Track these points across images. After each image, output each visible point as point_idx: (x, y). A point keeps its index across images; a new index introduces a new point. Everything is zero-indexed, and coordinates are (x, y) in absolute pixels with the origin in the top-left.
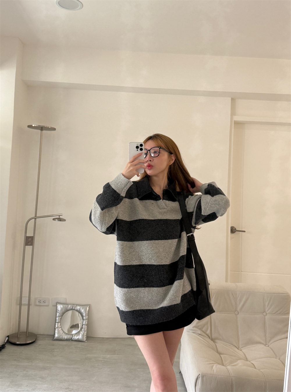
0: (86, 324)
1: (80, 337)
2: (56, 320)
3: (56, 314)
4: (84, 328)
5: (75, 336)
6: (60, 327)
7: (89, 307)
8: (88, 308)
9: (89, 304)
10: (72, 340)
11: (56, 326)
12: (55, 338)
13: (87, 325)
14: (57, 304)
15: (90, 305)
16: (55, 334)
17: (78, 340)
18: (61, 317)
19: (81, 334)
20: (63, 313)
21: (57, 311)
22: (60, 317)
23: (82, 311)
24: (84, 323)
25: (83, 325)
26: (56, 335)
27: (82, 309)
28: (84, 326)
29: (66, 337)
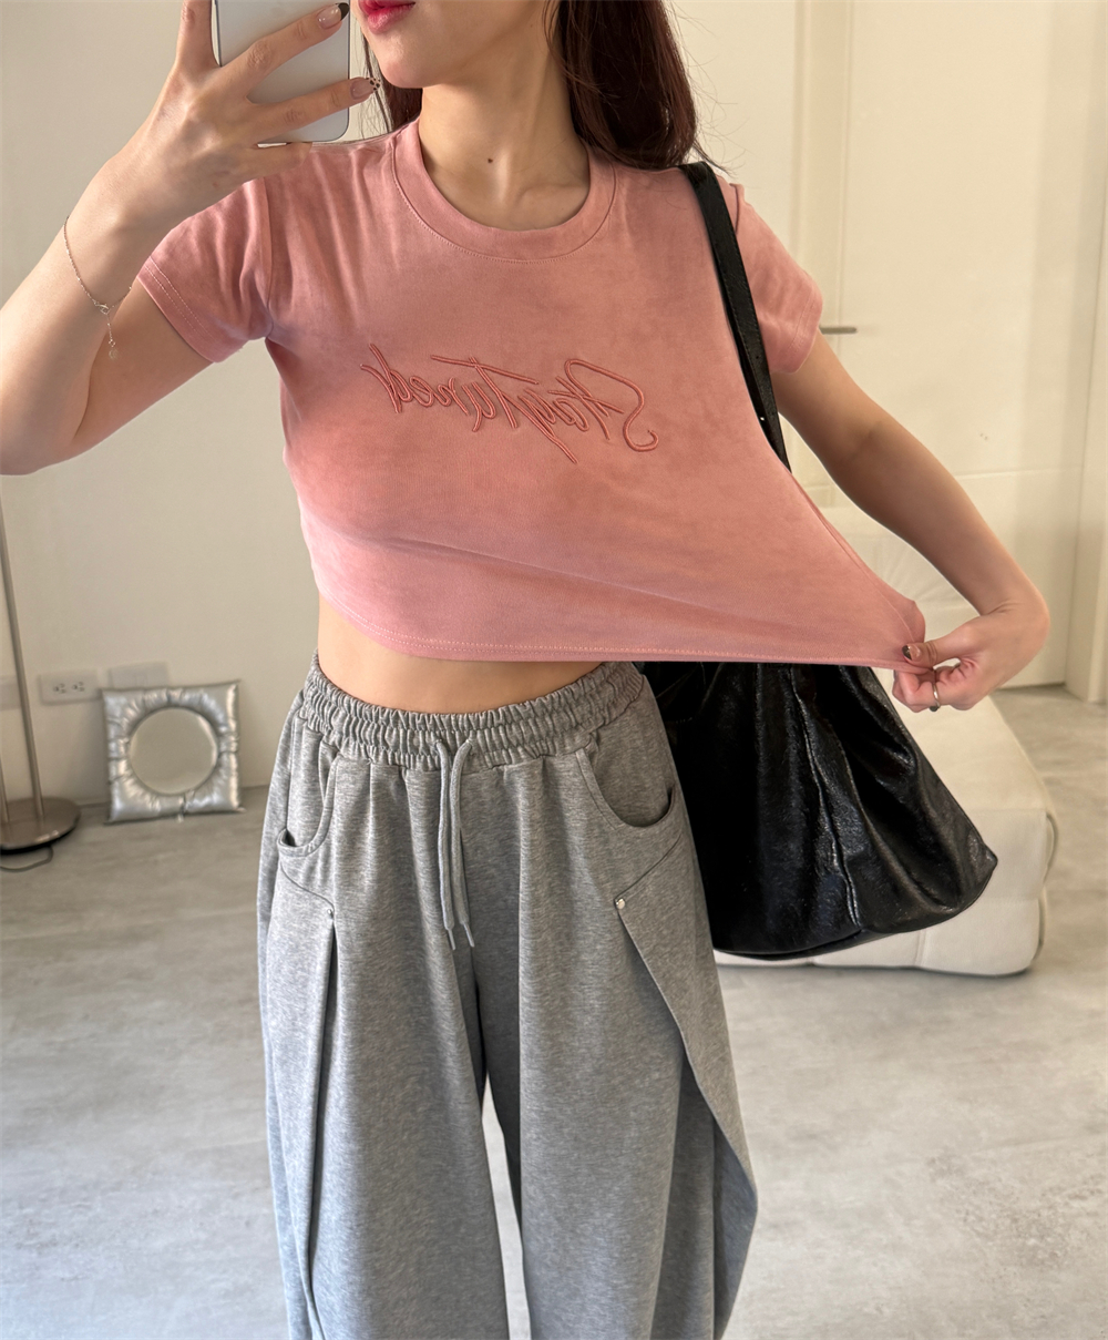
0: (233, 747)
1: (215, 798)
2: (106, 750)
3: (105, 731)
4: (225, 764)
5: (194, 796)
6: (128, 773)
7: (236, 691)
8: (231, 695)
9: (232, 678)
10: (186, 814)
11: (113, 772)
12: (115, 816)
13: (236, 753)
14: (104, 693)
15: (236, 682)
16: (109, 803)
17: (207, 810)
18: (126, 740)
19: (219, 786)
20: (135, 725)
21: (110, 719)
22: (121, 737)
23: (211, 703)
24: (224, 748)
25: (220, 755)
26: (118, 805)
27: (210, 696)
28: (225, 757)
29: (157, 806)
